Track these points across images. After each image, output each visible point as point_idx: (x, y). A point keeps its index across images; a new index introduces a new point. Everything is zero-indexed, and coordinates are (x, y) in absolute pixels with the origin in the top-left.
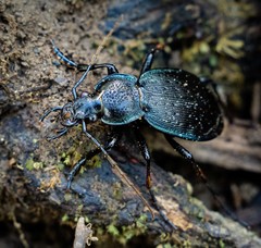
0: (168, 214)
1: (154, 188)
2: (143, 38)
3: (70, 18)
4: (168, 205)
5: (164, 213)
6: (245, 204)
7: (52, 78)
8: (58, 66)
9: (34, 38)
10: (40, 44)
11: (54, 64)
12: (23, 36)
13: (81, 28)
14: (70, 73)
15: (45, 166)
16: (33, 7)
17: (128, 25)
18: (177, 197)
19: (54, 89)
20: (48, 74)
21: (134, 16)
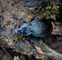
1: (35, 45)
2: (34, 7)
5: (37, 50)
6: (59, 41)
7: (10, 21)
8: (12, 18)
9: (6, 11)
10: (8, 12)
11: (11, 17)
12: (3, 10)
13: (18, 6)
14: (15, 19)
15: (9, 40)
16: (6, 2)
18: (41, 46)
19: (11, 23)
20: (9, 20)
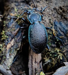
0: (10, 43)
3: (56, 12)
4: (12, 43)
17: (58, 27)
21: (61, 28)
